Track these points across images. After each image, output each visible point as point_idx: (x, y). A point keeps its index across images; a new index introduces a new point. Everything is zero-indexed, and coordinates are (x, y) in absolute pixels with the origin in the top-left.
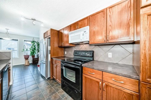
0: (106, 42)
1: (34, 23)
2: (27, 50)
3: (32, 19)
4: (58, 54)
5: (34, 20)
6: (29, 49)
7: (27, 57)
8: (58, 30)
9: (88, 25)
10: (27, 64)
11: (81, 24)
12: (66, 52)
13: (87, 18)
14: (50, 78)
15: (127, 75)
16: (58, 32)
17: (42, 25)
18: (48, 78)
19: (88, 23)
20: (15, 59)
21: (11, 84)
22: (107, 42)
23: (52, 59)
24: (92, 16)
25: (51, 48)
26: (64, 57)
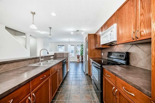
0: (135, 40)
1: (78, 33)
2: (78, 52)
3: (77, 31)
4: (95, 55)
5: (78, 31)
6: (79, 51)
7: (78, 57)
8: (94, 33)
9: (115, 23)
10: (78, 62)
11: (109, 23)
12: (102, 53)
13: (114, 14)
14: (88, 74)
15: (137, 86)
16: (95, 35)
17: (83, 33)
18: (87, 74)
19: (115, 20)
20: (73, 57)
21: (68, 70)
22: (137, 40)
23: (89, 59)
24: (119, 10)
25: (88, 50)
26: (101, 58)
